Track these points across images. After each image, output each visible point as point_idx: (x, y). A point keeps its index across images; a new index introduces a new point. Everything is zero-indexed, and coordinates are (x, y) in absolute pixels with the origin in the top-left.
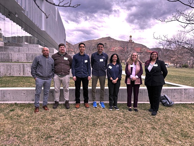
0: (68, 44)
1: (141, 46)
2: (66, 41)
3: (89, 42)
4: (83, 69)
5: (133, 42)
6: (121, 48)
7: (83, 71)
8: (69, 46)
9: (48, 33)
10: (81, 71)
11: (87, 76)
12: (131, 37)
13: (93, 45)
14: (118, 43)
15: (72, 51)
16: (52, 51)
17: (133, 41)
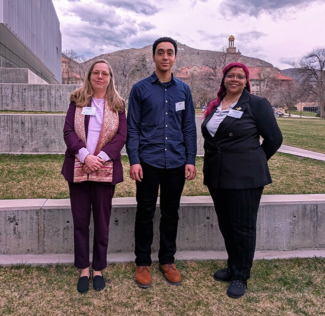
0: (67, 60)
1: (258, 63)
2: (63, 54)
3: (122, 54)
4: (171, 136)
5: (239, 53)
6: (207, 68)
7: (171, 145)
8: (70, 67)
9: (14, 30)
10: (163, 144)
11: (182, 162)
12: (232, 39)
13: (133, 61)
14: (196, 57)
15: (77, 79)
16: (23, 77)
17: (237, 52)
